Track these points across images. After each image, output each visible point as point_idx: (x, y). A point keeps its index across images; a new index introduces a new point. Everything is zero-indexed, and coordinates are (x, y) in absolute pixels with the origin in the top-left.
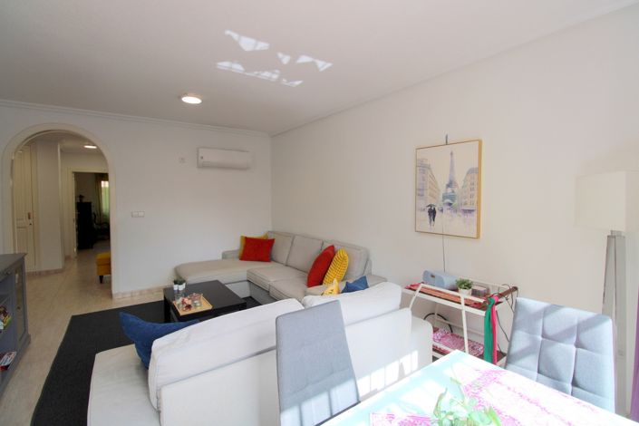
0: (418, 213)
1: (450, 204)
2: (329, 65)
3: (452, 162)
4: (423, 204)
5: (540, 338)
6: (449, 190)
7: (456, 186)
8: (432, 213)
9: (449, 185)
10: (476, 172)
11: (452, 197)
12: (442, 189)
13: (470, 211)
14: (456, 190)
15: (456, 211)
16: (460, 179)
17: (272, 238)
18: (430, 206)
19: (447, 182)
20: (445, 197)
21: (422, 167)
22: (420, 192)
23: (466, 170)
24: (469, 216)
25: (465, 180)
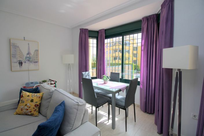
0: (13, 64)
3: (29, 46)
4: (16, 60)
6: (28, 56)
7: (31, 54)
8: (21, 63)
9: (28, 54)
10: (37, 51)
11: (30, 58)
12: (25, 55)
13: (36, 62)
14: (31, 56)
15: (31, 62)
16: (32, 52)
18: (20, 61)
20: (26, 58)
21: (14, 46)
23: (34, 50)
24: (36, 63)
25: (34, 53)
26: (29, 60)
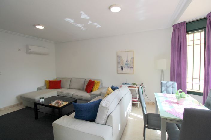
0: (118, 69)
1: (127, 66)
2: (100, 26)
3: (127, 56)
4: (119, 66)
5: (166, 88)
6: (127, 63)
7: (128, 61)
8: (122, 68)
9: (127, 61)
10: (133, 58)
11: (128, 64)
12: (125, 62)
13: (132, 67)
14: (128, 63)
15: (128, 68)
16: (129, 60)
17: (60, 80)
18: (122, 66)
19: (126, 61)
20: (125, 64)
21: (119, 57)
22: (118, 63)
23: (131, 58)
24: (132, 69)
25: (131, 60)
26: (127, 65)
